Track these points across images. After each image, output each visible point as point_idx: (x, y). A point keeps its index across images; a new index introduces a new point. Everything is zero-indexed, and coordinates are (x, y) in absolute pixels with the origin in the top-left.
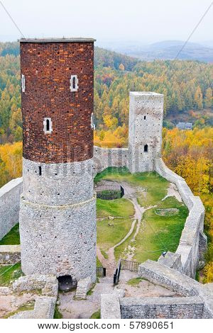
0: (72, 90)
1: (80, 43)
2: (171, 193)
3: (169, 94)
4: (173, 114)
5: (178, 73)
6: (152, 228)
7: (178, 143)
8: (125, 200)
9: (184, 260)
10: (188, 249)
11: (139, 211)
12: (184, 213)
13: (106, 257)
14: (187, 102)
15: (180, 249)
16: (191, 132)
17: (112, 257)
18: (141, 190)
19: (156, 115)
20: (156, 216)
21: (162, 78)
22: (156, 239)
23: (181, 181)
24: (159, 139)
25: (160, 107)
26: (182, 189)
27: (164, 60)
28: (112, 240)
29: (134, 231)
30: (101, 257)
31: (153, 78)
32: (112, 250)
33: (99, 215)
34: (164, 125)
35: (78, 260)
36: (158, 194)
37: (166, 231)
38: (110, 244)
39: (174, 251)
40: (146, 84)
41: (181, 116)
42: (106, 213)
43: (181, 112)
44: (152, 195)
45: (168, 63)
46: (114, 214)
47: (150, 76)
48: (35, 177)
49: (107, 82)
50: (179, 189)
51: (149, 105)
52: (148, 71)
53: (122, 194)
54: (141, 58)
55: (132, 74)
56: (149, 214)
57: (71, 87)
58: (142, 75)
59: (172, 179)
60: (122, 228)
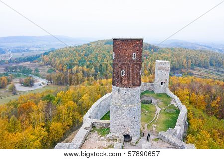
0: (133, 59)
1: (137, 40)
2: (172, 103)
3: (172, 61)
4: (173, 70)
5: (176, 53)
6: (164, 118)
7: (175, 82)
8: (152, 105)
9: (178, 132)
10: (179, 128)
11: (158, 110)
12: (178, 112)
13: (144, 128)
14: (180, 65)
15: (176, 127)
16: (181, 78)
17: (146, 128)
18: (159, 101)
19: (167, 70)
20: (165, 112)
21: (169, 55)
22: (166, 122)
23: (177, 98)
24: (168, 80)
25: (169, 67)
26: (177, 102)
27: (170, 47)
28: (147, 121)
29: (156, 118)
30: (142, 128)
31: (165, 55)
32: (146, 126)
33: (142, 110)
34: (170, 74)
35: (133, 128)
36: (167, 103)
37: (170, 119)
38: (146, 123)
39: (173, 128)
40: (162, 57)
41: (177, 71)
42: (144, 110)
43: (177, 69)
44: (164, 103)
45: (172, 49)
46: (148, 110)
47: (164, 54)
48: (117, 93)
49: (146, 56)
50: (176, 101)
51: (164, 66)
52: (164, 52)
53: (151, 102)
54: (161, 46)
55: (157, 53)
56: (163, 111)
57: (133, 58)
58: (161, 53)
59: (173, 97)
60: (151, 117)
